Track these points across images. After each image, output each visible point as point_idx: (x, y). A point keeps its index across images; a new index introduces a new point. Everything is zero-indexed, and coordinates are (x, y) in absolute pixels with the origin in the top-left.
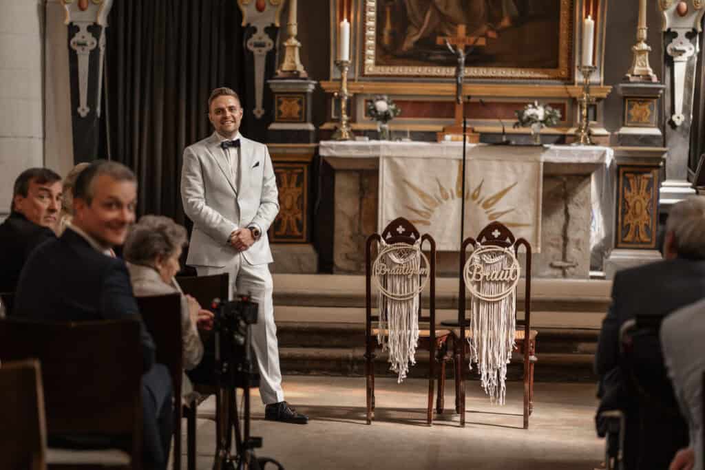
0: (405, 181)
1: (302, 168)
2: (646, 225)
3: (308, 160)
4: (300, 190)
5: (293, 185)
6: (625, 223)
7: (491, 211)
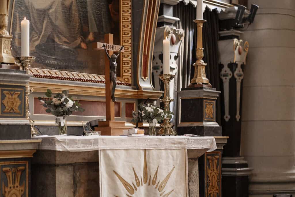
0: (115, 172)
1: (25, 165)
2: (217, 193)
3: (31, 156)
4: (23, 188)
5: (17, 184)
6: (209, 193)
7: (163, 193)
